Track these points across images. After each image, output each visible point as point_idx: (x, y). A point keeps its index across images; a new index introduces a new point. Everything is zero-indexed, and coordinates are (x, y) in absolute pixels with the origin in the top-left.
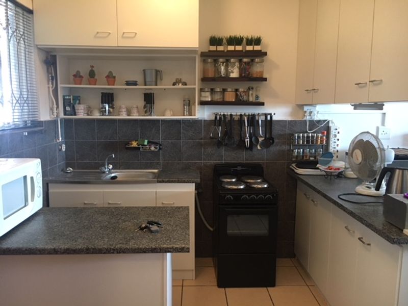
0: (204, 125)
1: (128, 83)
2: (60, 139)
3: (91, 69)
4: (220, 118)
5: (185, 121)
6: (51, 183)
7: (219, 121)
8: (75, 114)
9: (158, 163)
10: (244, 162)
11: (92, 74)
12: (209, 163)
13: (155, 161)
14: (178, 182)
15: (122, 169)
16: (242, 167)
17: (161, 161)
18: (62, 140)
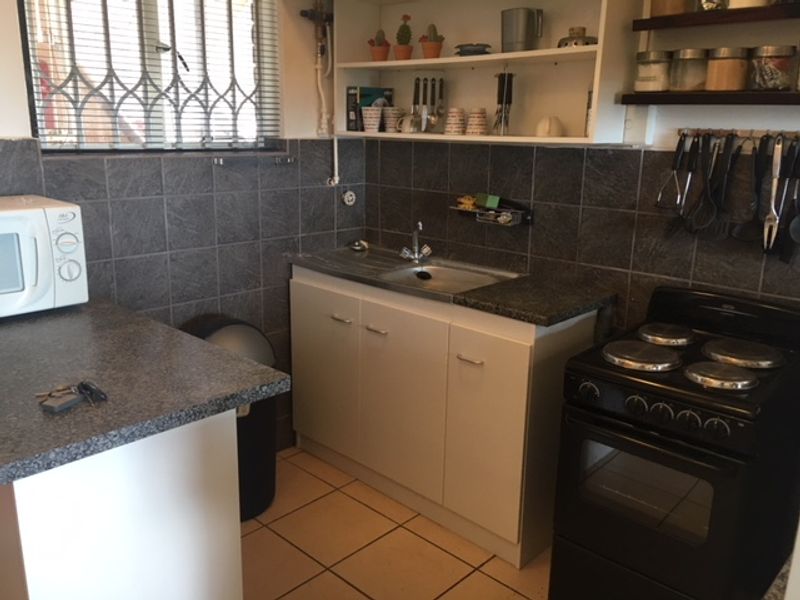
0: (644, 167)
1: (463, 51)
2: (337, 179)
3: (402, 23)
4: (695, 145)
5: (594, 151)
6: (296, 264)
7: (691, 154)
8: (363, 130)
9: (523, 257)
10: (759, 293)
11: (404, 35)
12: (647, 280)
13: (517, 253)
14: (497, 312)
15: (453, 260)
16: (738, 306)
17: (529, 255)
18: (340, 182)
